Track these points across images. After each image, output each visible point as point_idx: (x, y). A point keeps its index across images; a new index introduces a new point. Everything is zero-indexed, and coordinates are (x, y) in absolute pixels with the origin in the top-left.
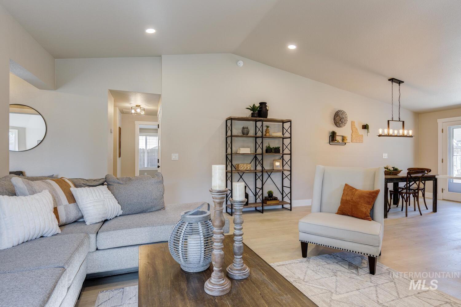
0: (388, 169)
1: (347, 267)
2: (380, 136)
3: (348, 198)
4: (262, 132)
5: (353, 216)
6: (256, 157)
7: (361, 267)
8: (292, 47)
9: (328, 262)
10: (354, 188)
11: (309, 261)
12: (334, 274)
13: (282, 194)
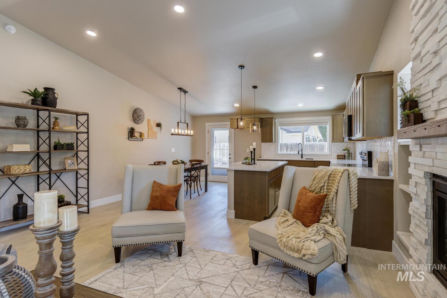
0: (177, 162)
1: (159, 257)
2: (172, 134)
3: (158, 194)
4: (49, 125)
5: (162, 210)
6: (38, 156)
7: (170, 253)
8: (91, 34)
9: (142, 259)
10: (162, 184)
11: (123, 265)
12: (150, 269)
13: (77, 197)
